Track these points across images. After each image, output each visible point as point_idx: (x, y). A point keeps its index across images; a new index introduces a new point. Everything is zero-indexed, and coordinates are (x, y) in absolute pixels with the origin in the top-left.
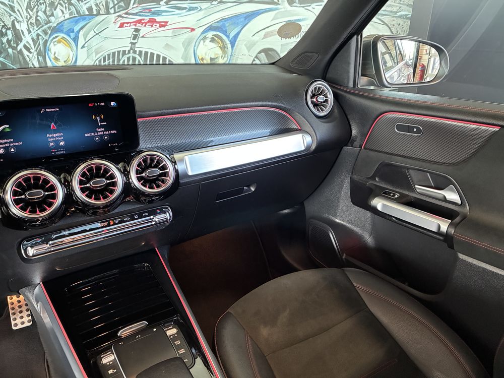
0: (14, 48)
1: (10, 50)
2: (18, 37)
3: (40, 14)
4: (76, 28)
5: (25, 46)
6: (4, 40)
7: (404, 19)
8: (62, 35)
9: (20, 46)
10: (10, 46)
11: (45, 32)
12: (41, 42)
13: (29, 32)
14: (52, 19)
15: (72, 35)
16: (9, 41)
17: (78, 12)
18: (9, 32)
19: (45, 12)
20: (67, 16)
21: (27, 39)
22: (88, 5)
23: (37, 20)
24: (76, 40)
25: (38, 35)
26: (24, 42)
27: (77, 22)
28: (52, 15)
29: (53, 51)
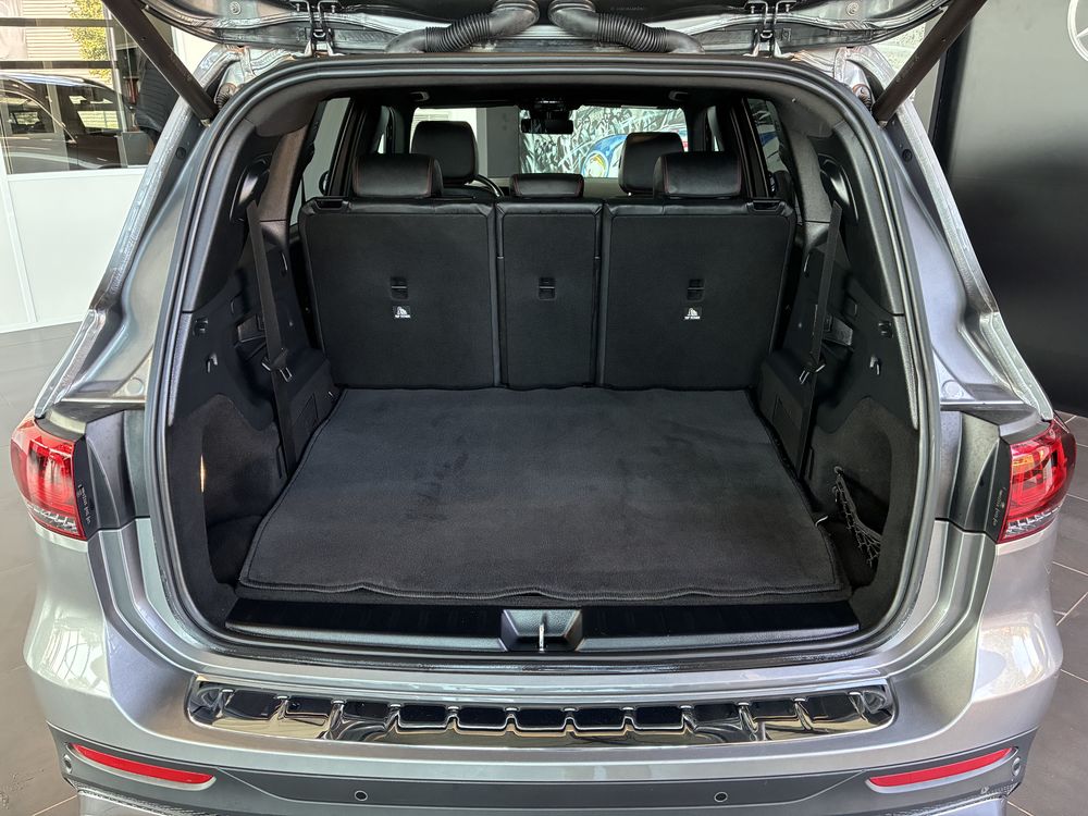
0: (556, 164)
1: (552, 166)
2: (561, 154)
3: (584, 132)
4: (612, 147)
5: (566, 163)
6: (549, 155)
8: (598, 152)
9: (562, 162)
10: (553, 162)
11: (585, 151)
12: (580, 159)
13: (571, 148)
14: (593, 137)
15: (608, 153)
16: (552, 157)
17: (616, 131)
18: (554, 148)
19: (588, 131)
20: (606, 135)
21: (568, 155)
22: (626, 125)
23: (580, 137)
24: (610, 158)
25: (579, 152)
26: (565, 158)
27: (614, 141)
28: (594, 133)
29: (588, 168)
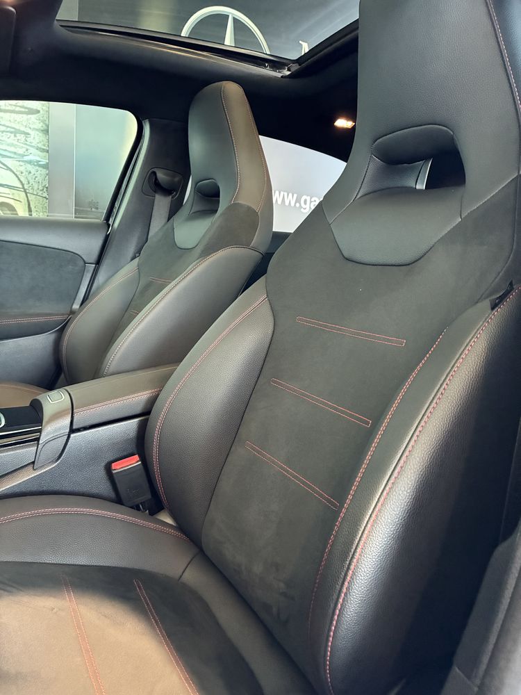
7: (35, 165)
